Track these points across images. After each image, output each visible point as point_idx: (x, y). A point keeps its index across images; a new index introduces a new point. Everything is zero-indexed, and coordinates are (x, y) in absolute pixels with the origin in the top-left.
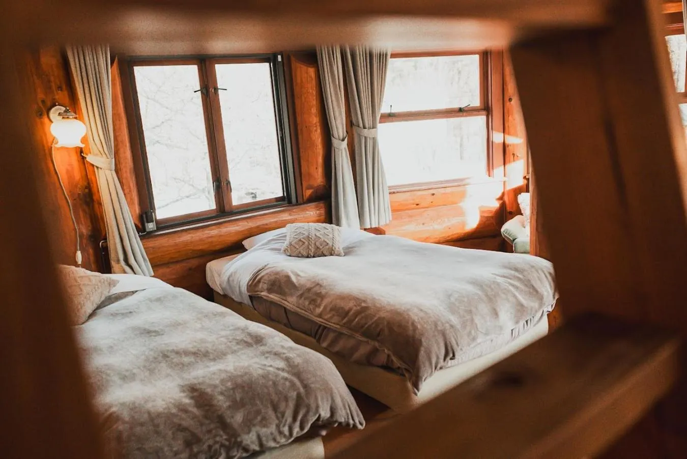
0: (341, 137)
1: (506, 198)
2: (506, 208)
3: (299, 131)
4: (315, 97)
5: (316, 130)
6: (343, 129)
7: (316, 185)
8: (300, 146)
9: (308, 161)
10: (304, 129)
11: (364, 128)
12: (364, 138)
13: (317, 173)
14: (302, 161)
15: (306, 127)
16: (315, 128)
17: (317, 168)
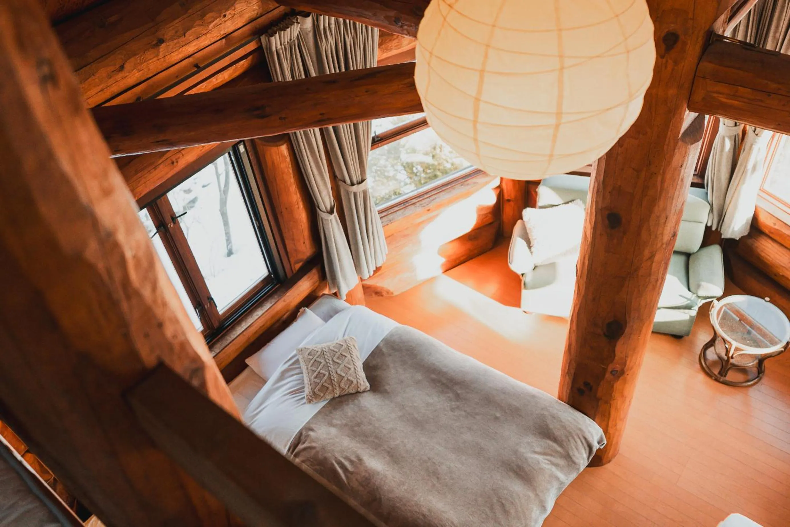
0: (329, 208)
1: (504, 186)
2: (503, 195)
3: (279, 216)
4: (292, 176)
5: (298, 208)
6: (330, 198)
7: (305, 257)
8: (282, 227)
9: (293, 240)
10: (284, 210)
11: (353, 184)
12: (353, 193)
13: (306, 247)
14: (287, 242)
15: (286, 209)
16: (297, 206)
17: (304, 243)
